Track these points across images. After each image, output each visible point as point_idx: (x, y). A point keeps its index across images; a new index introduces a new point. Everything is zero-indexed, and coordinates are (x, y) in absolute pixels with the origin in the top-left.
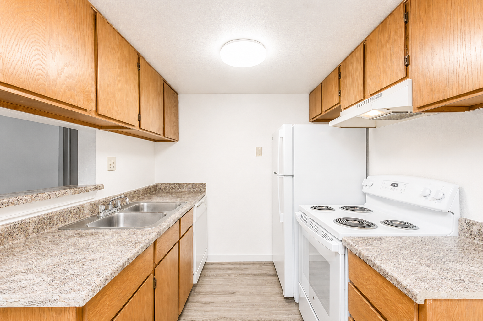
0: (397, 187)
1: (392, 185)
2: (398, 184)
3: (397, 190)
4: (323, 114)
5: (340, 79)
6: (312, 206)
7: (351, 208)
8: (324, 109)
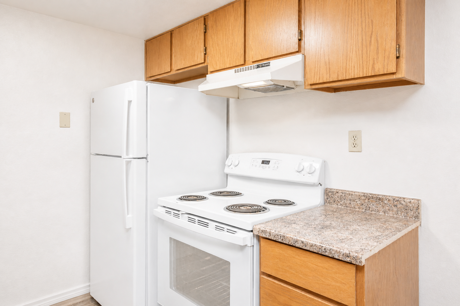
0: (269, 164)
1: (263, 162)
2: (269, 161)
3: (269, 168)
4: (173, 72)
5: (205, 33)
6: (180, 196)
7: (221, 193)
8: (175, 68)
